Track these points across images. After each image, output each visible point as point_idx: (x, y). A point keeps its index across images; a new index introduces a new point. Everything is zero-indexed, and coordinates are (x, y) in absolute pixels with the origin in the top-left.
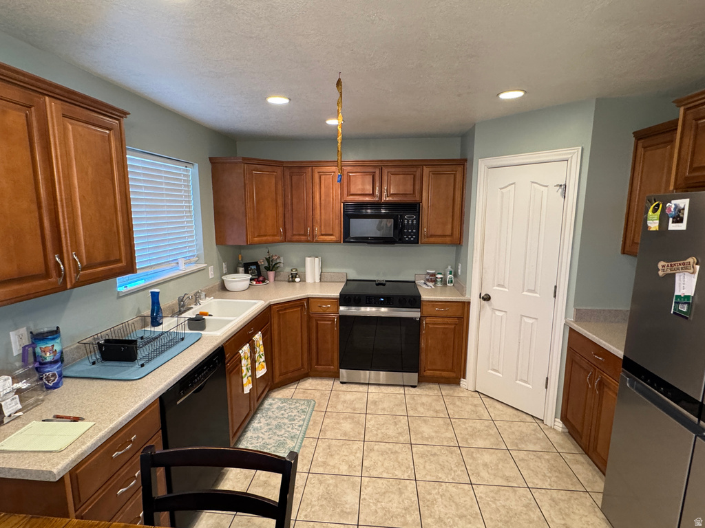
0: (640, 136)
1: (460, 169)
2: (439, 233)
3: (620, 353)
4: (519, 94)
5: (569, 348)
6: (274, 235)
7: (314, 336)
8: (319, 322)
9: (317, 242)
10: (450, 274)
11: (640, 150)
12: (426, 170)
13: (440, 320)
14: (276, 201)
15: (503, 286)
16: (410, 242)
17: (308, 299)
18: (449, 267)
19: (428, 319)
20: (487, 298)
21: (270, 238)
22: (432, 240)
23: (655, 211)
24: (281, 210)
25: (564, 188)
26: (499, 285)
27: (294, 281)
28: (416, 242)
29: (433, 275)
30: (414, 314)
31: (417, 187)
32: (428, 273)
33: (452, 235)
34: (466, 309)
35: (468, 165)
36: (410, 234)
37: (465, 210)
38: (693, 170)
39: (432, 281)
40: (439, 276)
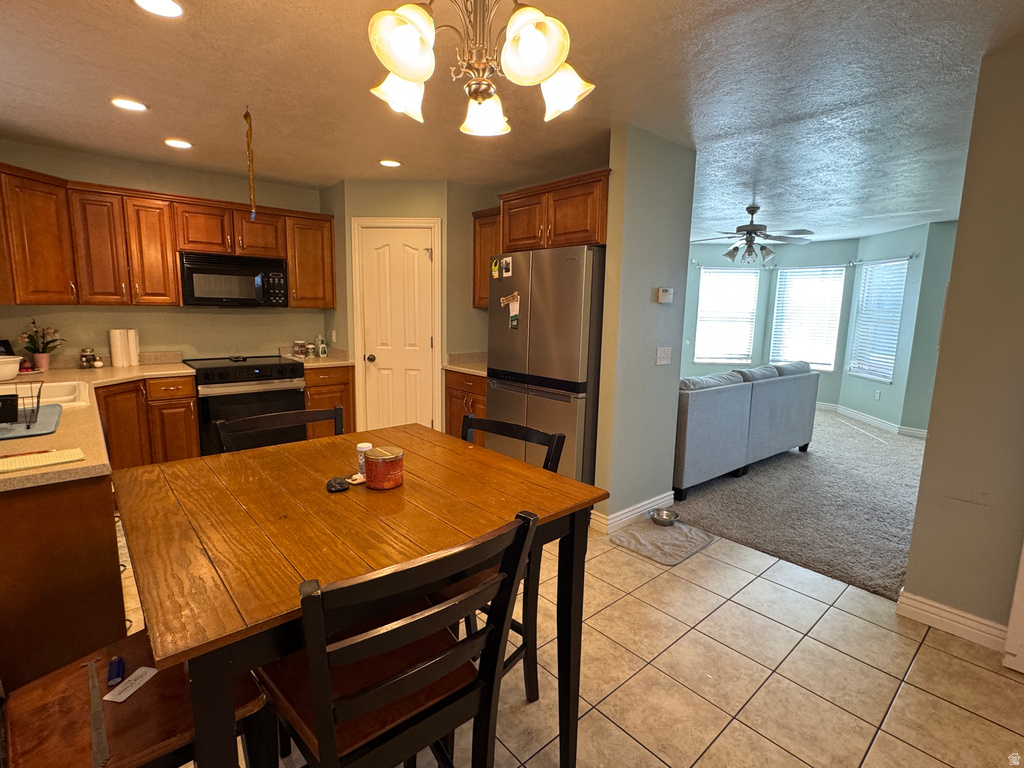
0: (477, 216)
1: (327, 225)
2: (310, 295)
3: (484, 374)
4: (397, 164)
5: (447, 387)
6: (61, 292)
7: (158, 431)
8: (164, 411)
9: (138, 304)
10: (322, 343)
11: (478, 227)
12: (289, 222)
13: (325, 389)
14: (61, 241)
15: (386, 345)
16: (278, 305)
17: (144, 381)
18: (320, 336)
19: (312, 389)
20: (372, 359)
21: (54, 297)
22: (302, 303)
23: (495, 265)
24: (68, 254)
25: (430, 251)
26: (383, 344)
27: (92, 367)
28: (285, 305)
29: (303, 346)
30: (298, 383)
31: (280, 242)
32: (296, 345)
33: (324, 298)
34: (351, 373)
35: (335, 222)
36: (277, 295)
37: (337, 271)
38: (511, 241)
39: (302, 353)
40: (311, 346)
